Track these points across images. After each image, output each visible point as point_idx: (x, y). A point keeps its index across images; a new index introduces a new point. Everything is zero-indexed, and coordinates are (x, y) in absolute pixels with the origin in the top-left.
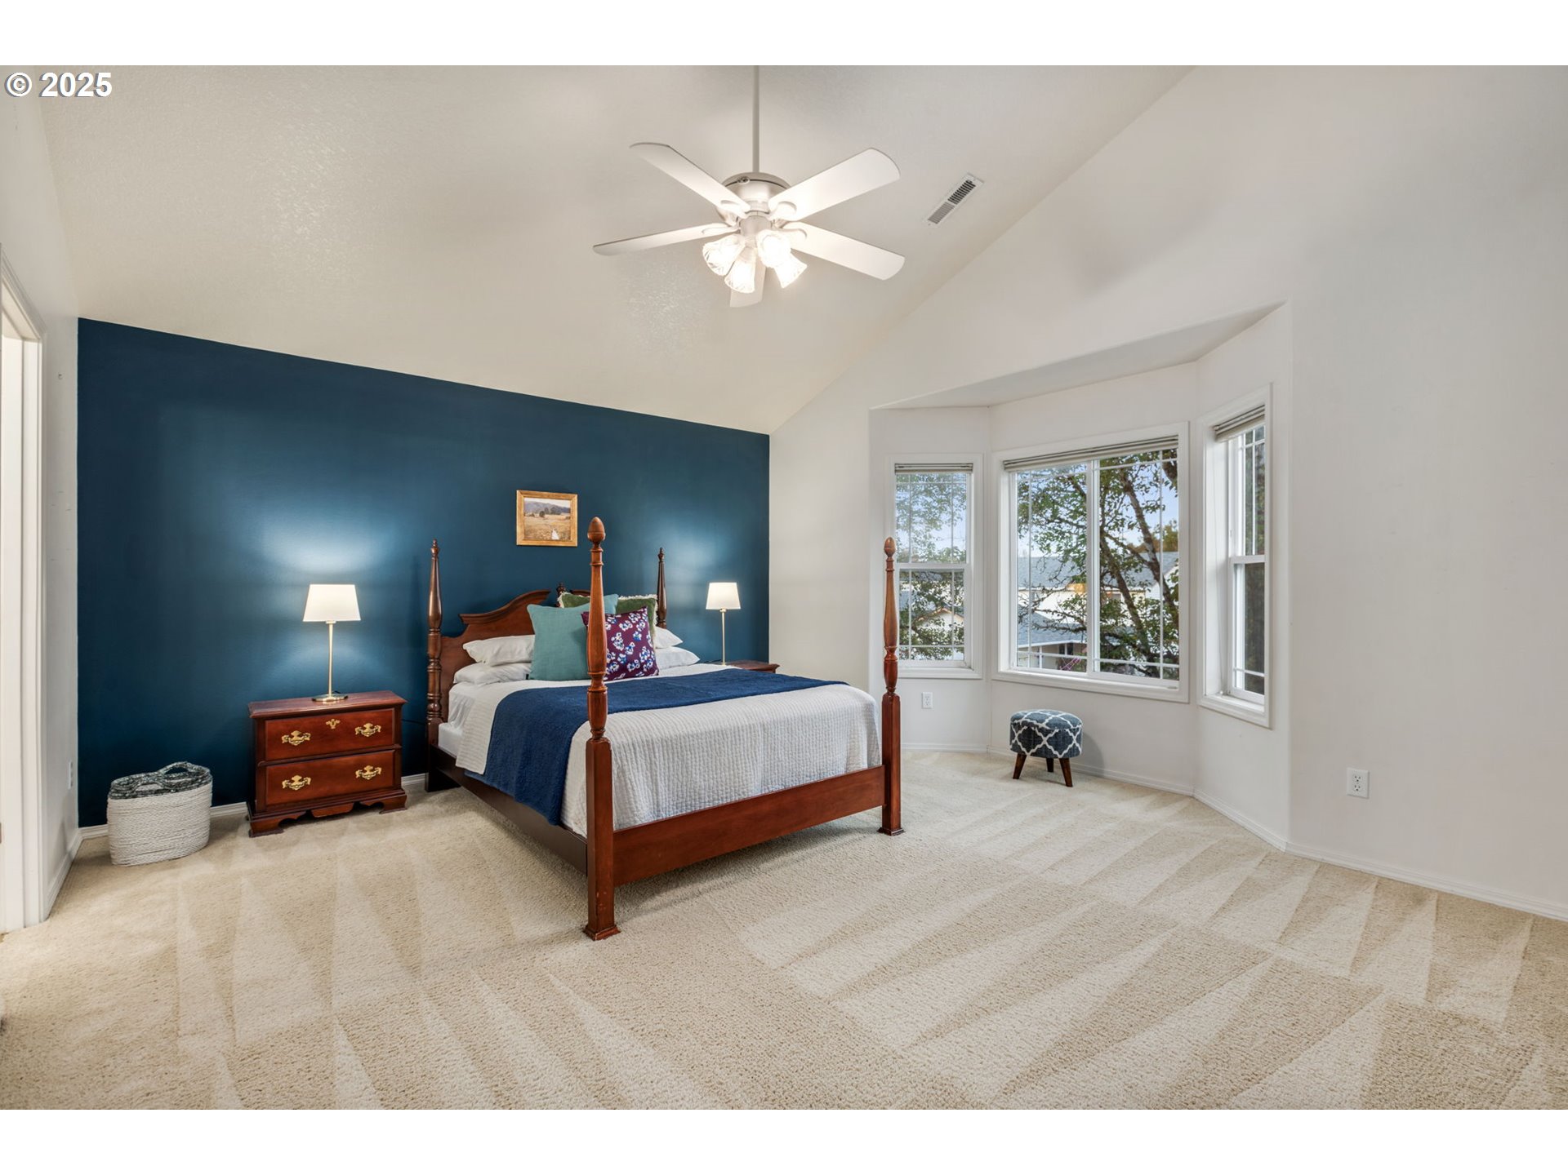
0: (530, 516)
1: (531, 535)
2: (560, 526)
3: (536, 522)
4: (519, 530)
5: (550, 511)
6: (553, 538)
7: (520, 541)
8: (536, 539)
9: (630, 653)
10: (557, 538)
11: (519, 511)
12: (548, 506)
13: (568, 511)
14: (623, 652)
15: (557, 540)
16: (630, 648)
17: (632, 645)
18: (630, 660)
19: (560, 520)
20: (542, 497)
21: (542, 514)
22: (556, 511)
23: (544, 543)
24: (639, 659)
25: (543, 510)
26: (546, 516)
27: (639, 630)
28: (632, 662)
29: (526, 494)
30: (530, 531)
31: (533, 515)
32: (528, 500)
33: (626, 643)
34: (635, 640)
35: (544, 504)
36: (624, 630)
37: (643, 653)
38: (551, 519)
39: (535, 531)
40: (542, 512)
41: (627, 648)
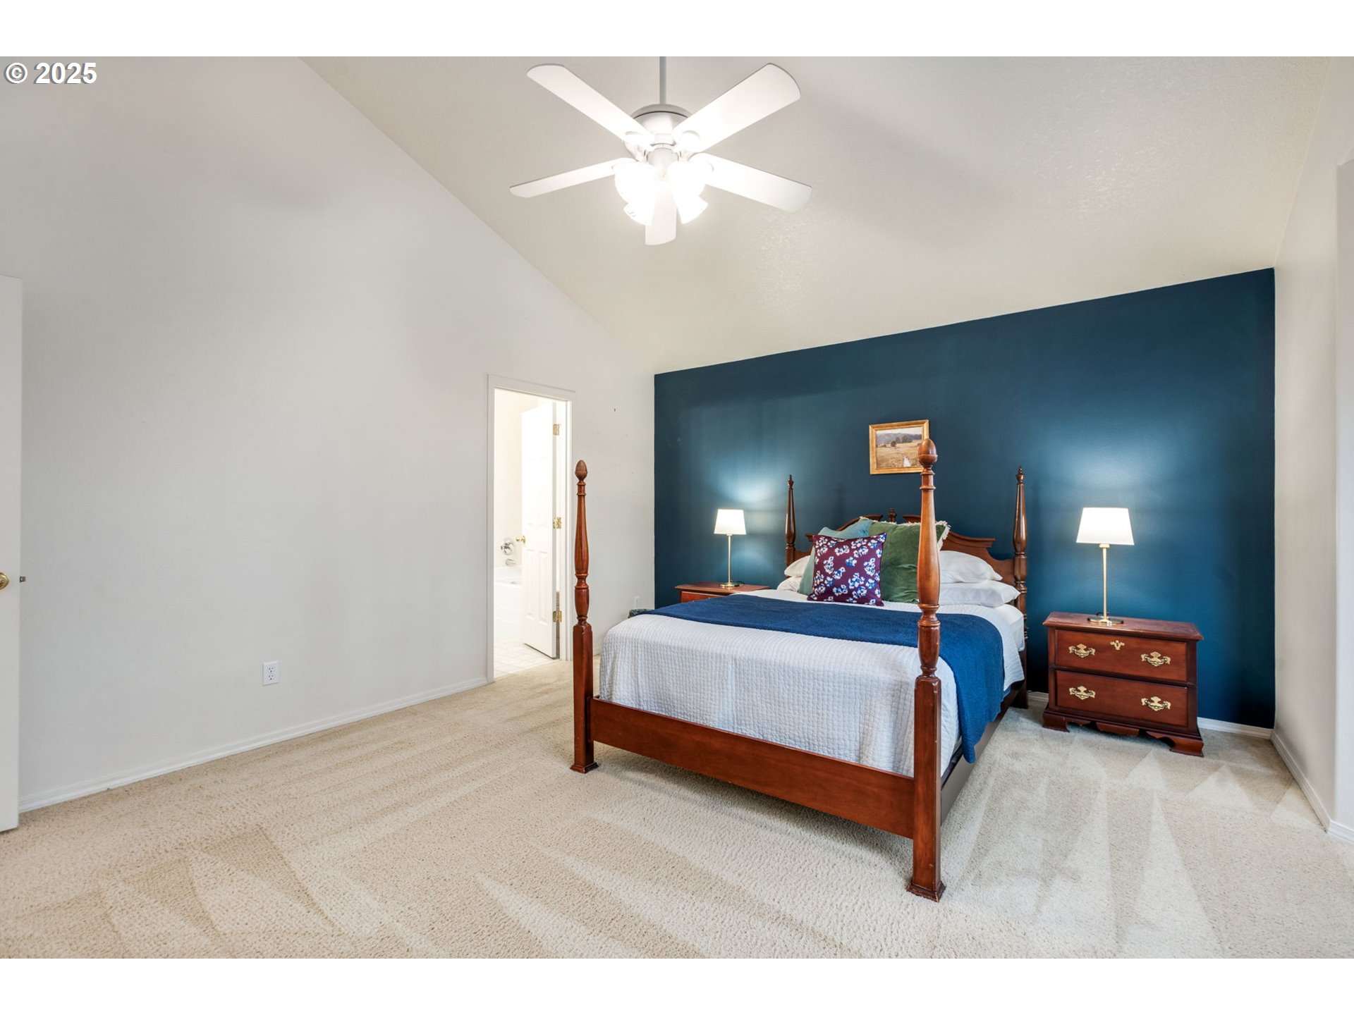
0: (883, 446)
1: (884, 465)
2: (912, 454)
3: (887, 452)
4: (872, 461)
5: (901, 440)
6: (905, 466)
7: (874, 470)
8: (888, 467)
9: (838, 577)
10: (909, 465)
11: (872, 444)
12: (899, 436)
13: (919, 437)
14: (831, 576)
15: (908, 467)
16: (839, 572)
17: (842, 570)
18: (837, 584)
19: (911, 447)
20: (893, 427)
21: (893, 444)
22: (907, 439)
23: (896, 471)
24: (848, 585)
25: (894, 440)
26: (898, 445)
27: (856, 556)
28: (838, 587)
29: (877, 427)
30: (883, 461)
31: (885, 446)
32: (879, 432)
33: (836, 567)
34: (848, 567)
35: (895, 435)
36: (838, 554)
37: (854, 580)
38: (902, 447)
39: (887, 460)
40: (894, 442)
41: (836, 573)
